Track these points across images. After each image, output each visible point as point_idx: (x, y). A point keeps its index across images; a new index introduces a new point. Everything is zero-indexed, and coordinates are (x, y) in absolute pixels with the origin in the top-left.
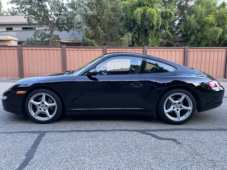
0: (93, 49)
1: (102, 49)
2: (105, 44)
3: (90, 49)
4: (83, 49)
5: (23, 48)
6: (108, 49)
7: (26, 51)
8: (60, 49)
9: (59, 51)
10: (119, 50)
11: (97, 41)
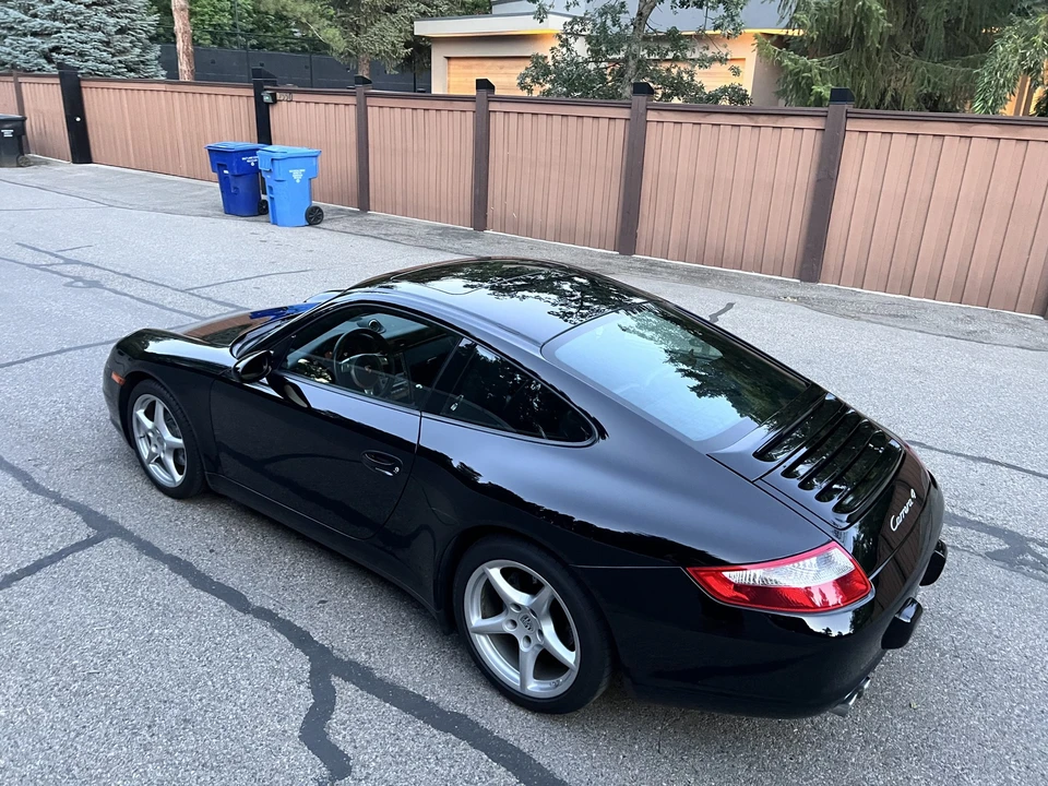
0: (774, 118)
1: (818, 123)
2: (839, 96)
3: (755, 117)
4: (723, 116)
5: (493, 106)
6: (851, 125)
7: (500, 116)
8: (625, 113)
9: (621, 125)
10: (917, 128)
11: (845, 61)
